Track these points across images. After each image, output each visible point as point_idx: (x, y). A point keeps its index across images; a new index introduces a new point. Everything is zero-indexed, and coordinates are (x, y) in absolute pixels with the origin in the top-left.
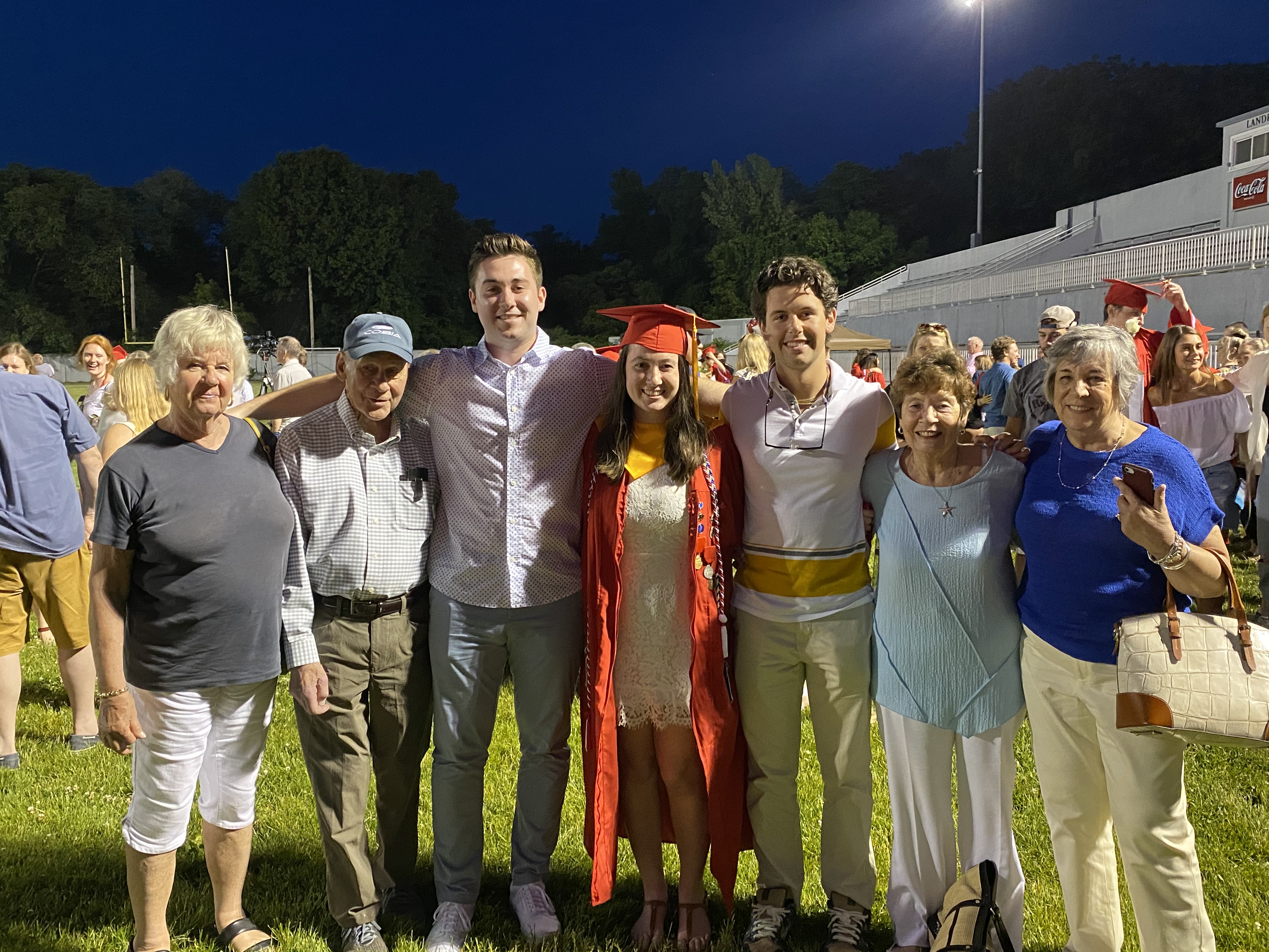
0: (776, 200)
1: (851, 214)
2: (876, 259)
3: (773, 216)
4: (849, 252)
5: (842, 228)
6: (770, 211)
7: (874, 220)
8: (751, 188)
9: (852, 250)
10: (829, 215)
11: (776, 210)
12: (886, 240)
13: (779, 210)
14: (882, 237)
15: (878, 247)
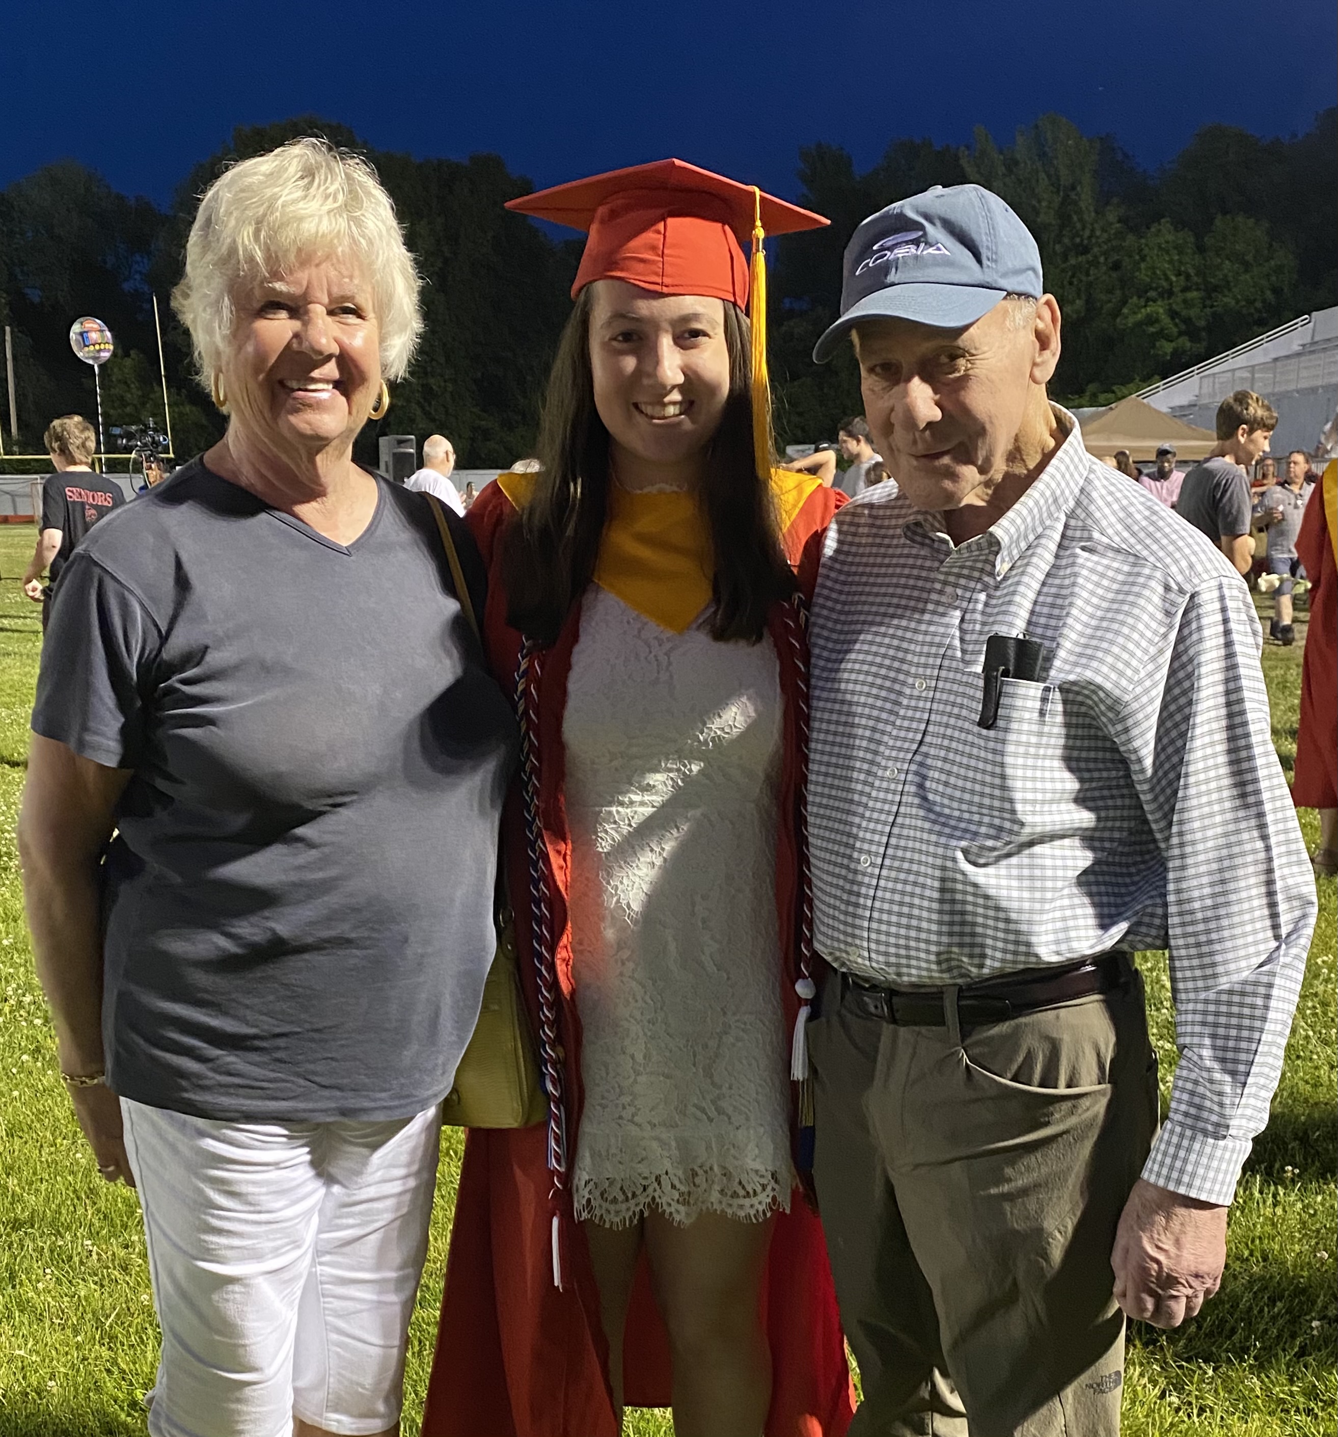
0: (1086, 198)
1: (1218, 222)
2: (1258, 305)
3: (1079, 226)
4: (1211, 291)
5: (1201, 249)
6: (1075, 218)
7: (1258, 233)
8: (1042, 175)
9: (1216, 288)
10: (1180, 224)
11: (1086, 217)
12: (1279, 269)
13: (1090, 216)
14: (1273, 263)
15: (1264, 282)
